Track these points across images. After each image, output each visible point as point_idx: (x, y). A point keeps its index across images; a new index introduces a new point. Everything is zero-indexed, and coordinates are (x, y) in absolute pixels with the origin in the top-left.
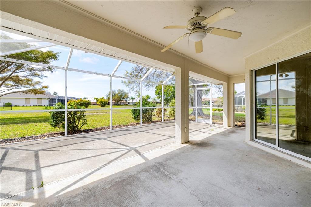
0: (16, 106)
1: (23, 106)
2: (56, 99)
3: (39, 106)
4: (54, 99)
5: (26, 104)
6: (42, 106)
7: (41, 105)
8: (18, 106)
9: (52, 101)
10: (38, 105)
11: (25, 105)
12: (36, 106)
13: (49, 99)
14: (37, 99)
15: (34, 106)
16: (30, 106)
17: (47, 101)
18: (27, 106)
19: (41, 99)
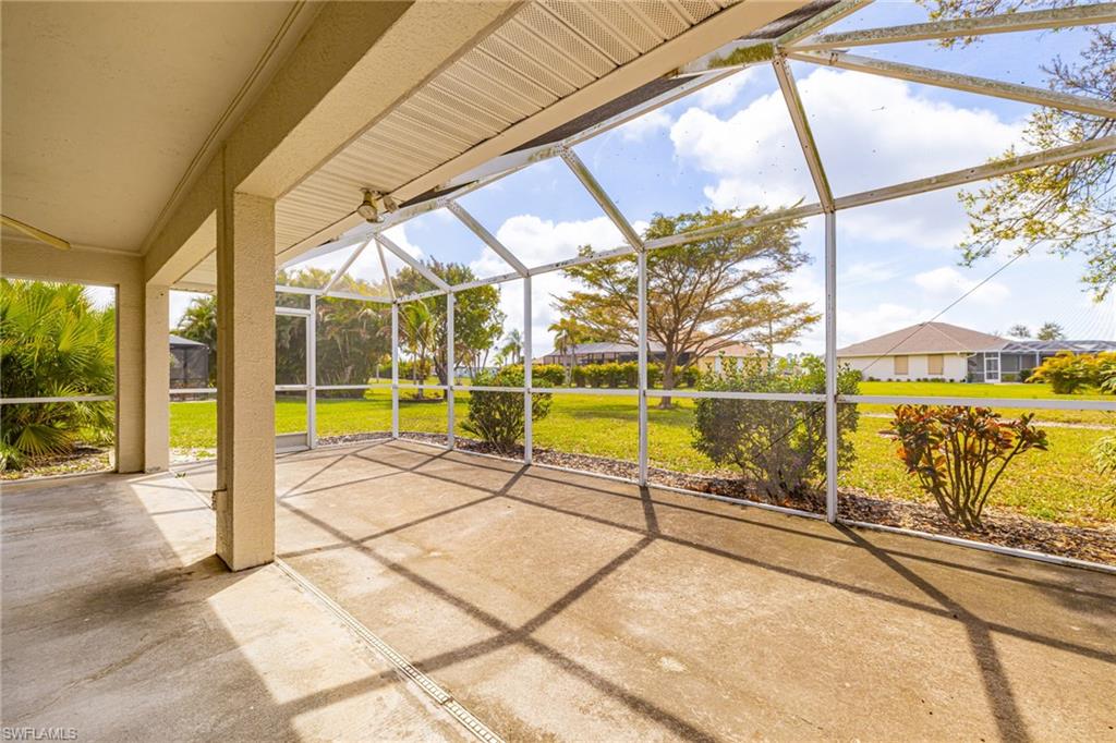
0: (871, 380)
1: (890, 380)
2: (996, 354)
3: (934, 380)
4: (988, 355)
5: (896, 374)
6: (943, 381)
7: (940, 377)
8: (878, 380)
9: (983, 361)
10: (930, 377)
11: (895, 378)
12: (926, 380)
13: (968, 354)
14: (930, 355)
15: (919, 380)
16: (909, 380)
17: (963, 363)
18: (898, 381)
19: (942, 355)
